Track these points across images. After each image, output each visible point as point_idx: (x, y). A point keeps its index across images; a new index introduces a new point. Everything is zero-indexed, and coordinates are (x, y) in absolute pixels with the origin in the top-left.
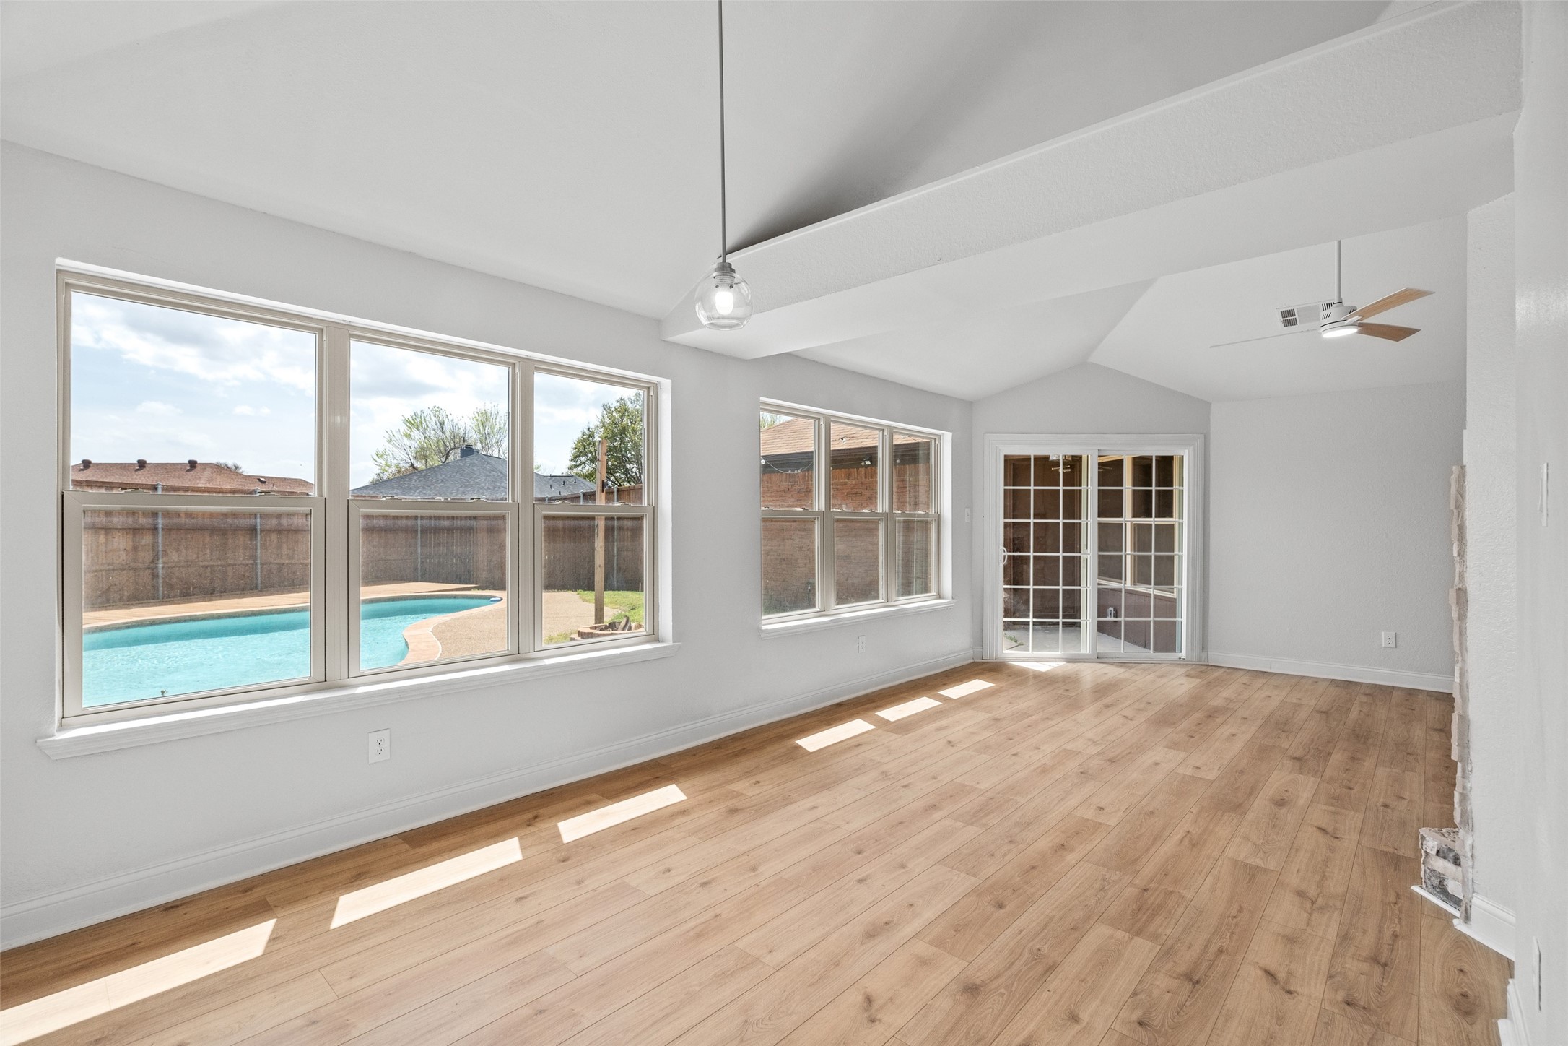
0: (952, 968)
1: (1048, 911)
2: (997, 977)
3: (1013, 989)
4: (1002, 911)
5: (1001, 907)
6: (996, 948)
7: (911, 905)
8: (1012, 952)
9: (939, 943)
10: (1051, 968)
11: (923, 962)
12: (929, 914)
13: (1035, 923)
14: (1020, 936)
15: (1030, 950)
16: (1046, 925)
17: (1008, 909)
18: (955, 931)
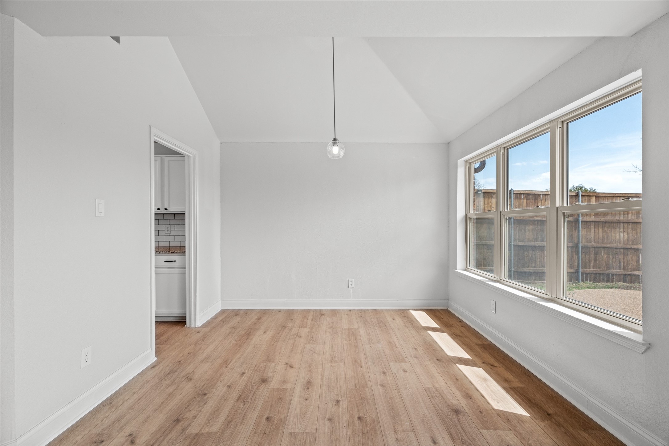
0: (274, 384)
1: (244, 428)
2: (257, 388)
3: (251, 386)
4: (266, 416)
5: (268, 419)
6: (262, 397)
7: (306, 400)
8: (255, 399)
9: (284, 390)
10: (239, 399)
11: (284, 382)
12: (296, 400)
13: (249, 416)
14: (254, 407)
15: (248, 402)
16: (243, 418)
17: (264, 419)
18: (281, 397)
